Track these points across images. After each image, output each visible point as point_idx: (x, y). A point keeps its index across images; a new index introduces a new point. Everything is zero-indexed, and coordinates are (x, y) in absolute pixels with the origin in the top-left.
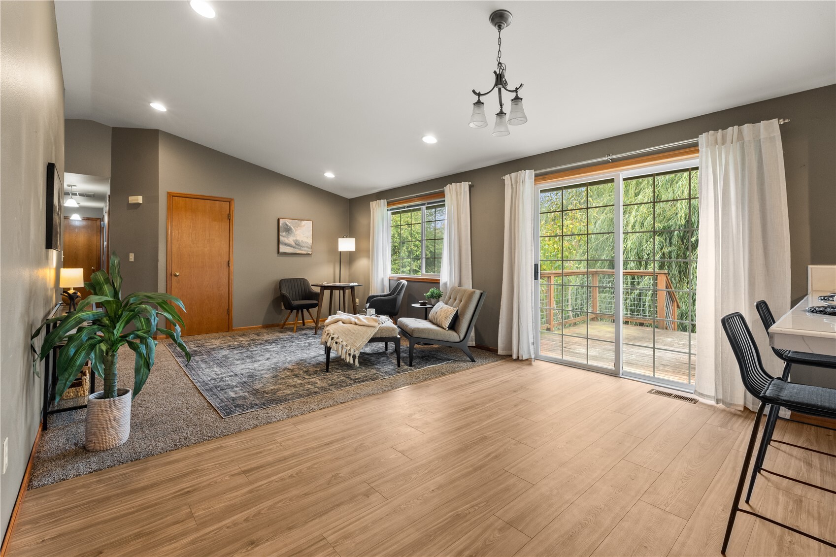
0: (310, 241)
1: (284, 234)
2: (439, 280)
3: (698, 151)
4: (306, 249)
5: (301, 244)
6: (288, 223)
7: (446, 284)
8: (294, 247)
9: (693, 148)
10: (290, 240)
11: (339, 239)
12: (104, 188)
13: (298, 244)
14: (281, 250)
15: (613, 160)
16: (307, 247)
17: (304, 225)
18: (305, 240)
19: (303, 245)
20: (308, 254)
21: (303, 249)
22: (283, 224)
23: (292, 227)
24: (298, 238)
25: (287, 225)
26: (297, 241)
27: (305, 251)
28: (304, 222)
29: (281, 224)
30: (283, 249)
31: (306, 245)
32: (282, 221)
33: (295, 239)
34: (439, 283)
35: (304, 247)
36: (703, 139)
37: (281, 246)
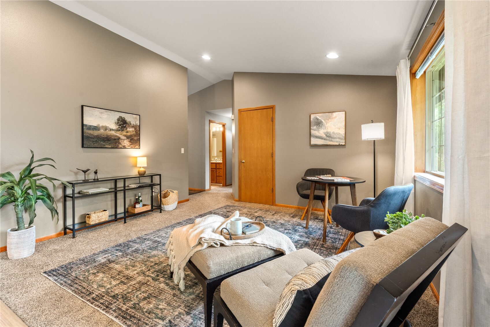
0: (342, 132)
1: (315, 127)
4: (338, 140)
5: (332, 135)
6: (318, 117)
8: (325, 139)
10: (321, 132)
13: (328, 136)
14: (312, 143)
16: (339, 138)
17: (336, 117)
18: (336, 131)
19: (335, 136)
20: (340, 146)
21: (335, 140)
22: (313, 119)
23: (323, 121)
24: (329, 130)
25: (317, 119)
26: (328, 133)
27: (337, 142)
28: (335, 114)
29: (311, 119)
30: (314, 141)
31: (338, 136)
32: (313, 116)
33: (325, 131)
35: (335, 138)
37: (312, 139)
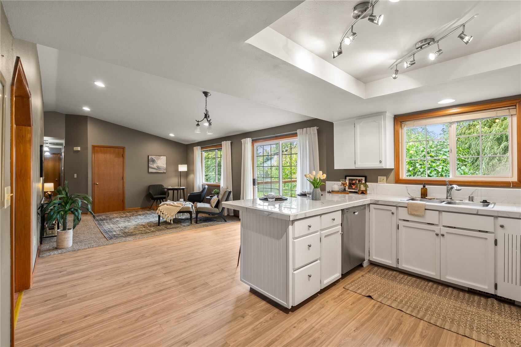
0: (165, 166)
1: (151, 163)
2: (220, 185)
3: (297, 136)
4: (163, 170)
5: (160, 168)
6: (153, 158)
7: (222, 187)
8: (156, 169)
9: (295, 135)
10: (155, 166)
11: (179, 165)
12: (63, 141)
13: (158, 168)
14: (150, 171)
15: (276, 136)
16: (163, 169)
17: (162, 158)
18: (162, 165)
19: (162, 168)
20: (164, 173)
21: (162, 170)
22: (150, 158)
23: (156, 160)
24: (159, 165)
25: (153, 159)
26: (158, 166)
27: (162, 171)
28: (162, 157)
29: (149, 158)
30: (150, 170)
31: (163, 168)
32: (150, 157)
33: (157, 165)
34: (220, 187)
35: (162, 169)
36: (299, 131)
37: (150, 169)
